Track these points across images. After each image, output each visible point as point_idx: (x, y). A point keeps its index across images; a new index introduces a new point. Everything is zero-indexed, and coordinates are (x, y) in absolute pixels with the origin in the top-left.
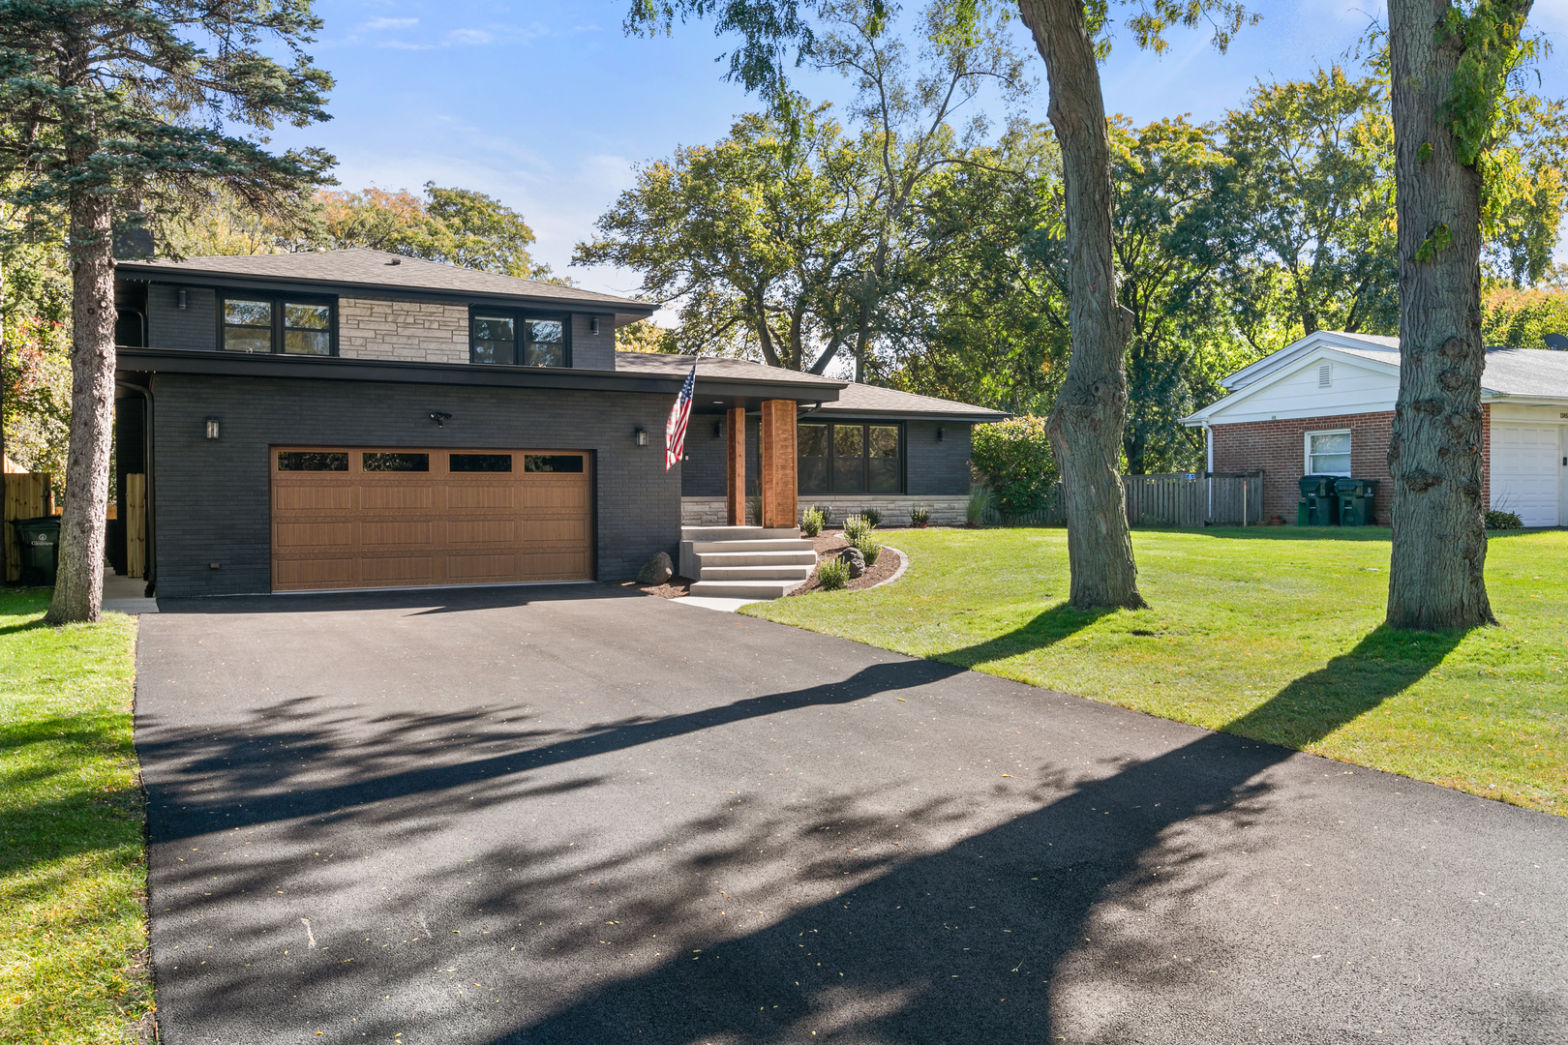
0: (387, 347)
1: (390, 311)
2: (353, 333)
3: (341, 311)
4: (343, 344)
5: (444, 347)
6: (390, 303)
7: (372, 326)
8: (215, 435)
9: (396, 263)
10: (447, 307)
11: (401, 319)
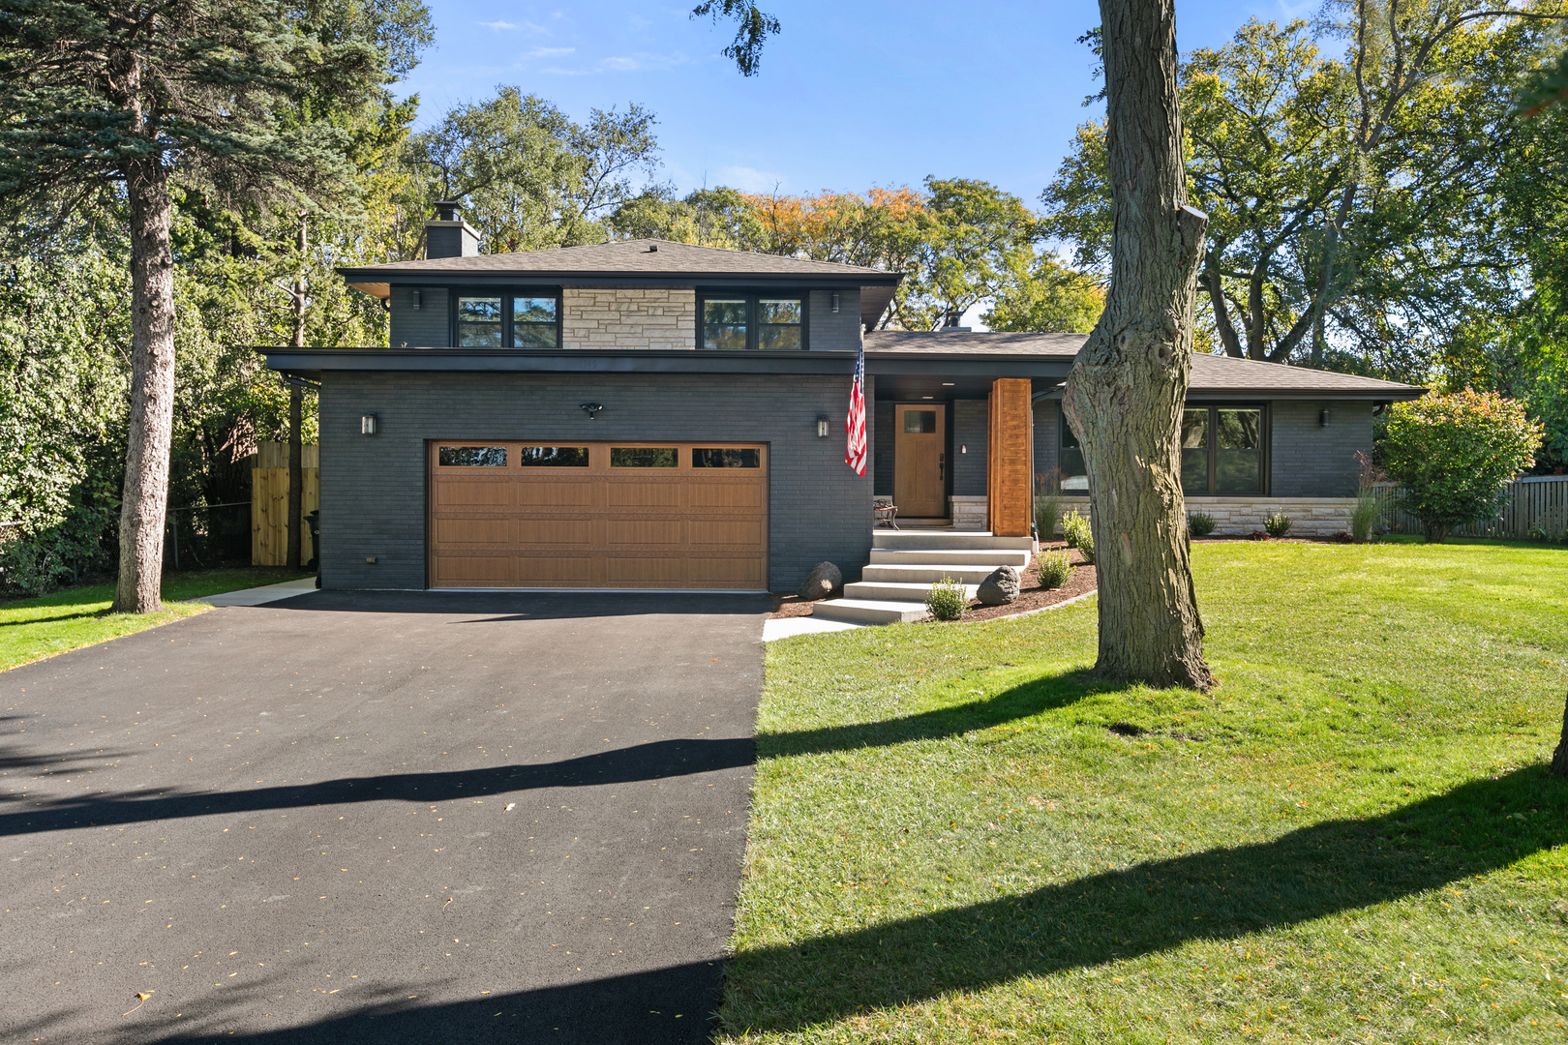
0: (609, 337)
1: (613, 300)
2: (577, 324)
3: (566, 302)
4: (567, 336)
5: (668, 334)
6: (613, 291)
7: (595, 316)
8: (370, 430)
9: (653, 249)
10: (672, 291)
11: (624, 307)
